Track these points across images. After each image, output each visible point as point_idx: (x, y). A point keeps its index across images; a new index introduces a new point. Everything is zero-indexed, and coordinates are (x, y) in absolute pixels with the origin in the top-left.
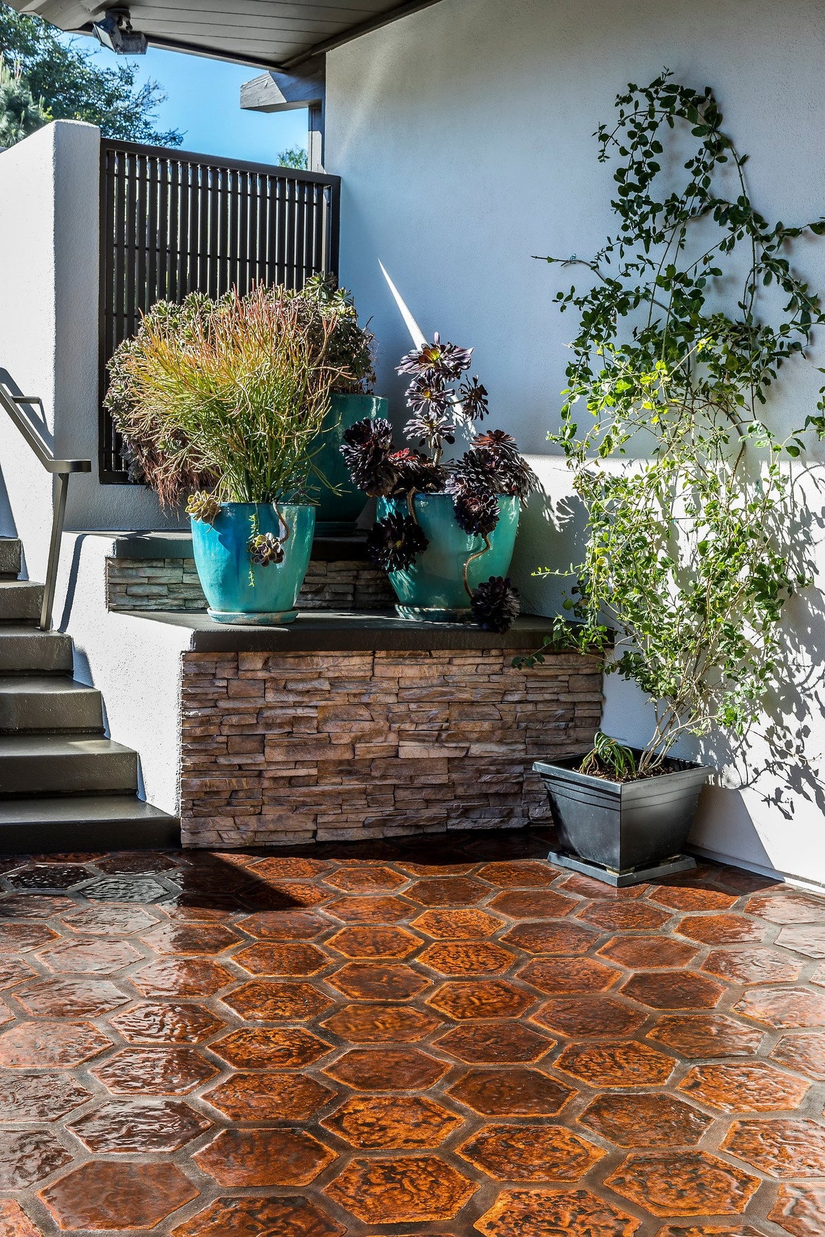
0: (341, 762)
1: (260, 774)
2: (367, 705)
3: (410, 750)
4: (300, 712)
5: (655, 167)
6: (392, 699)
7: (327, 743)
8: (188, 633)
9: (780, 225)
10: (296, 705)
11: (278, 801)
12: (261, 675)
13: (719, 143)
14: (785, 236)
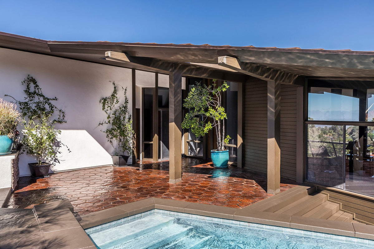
8: (15, 156)
13: (37, 86)
14: (48, 99)
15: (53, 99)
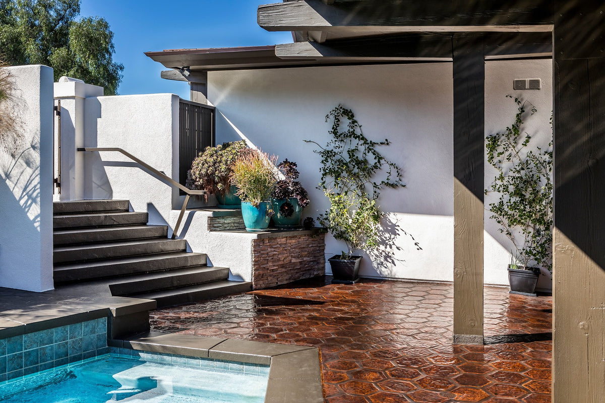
0: (281, 265)
1: (268, 269)
2: (286, 250)
3: (294, 260)
4: (275, 253)
5: (338, 124)
6: (290, 248)
7: (279, 260)
8: (256, 235)
9: (371, 141)
10: (274, 251)
11: (270, 276)
12: (268, 244)
13: (354, 122)
14: (373, 144)
15: (382, 143)
